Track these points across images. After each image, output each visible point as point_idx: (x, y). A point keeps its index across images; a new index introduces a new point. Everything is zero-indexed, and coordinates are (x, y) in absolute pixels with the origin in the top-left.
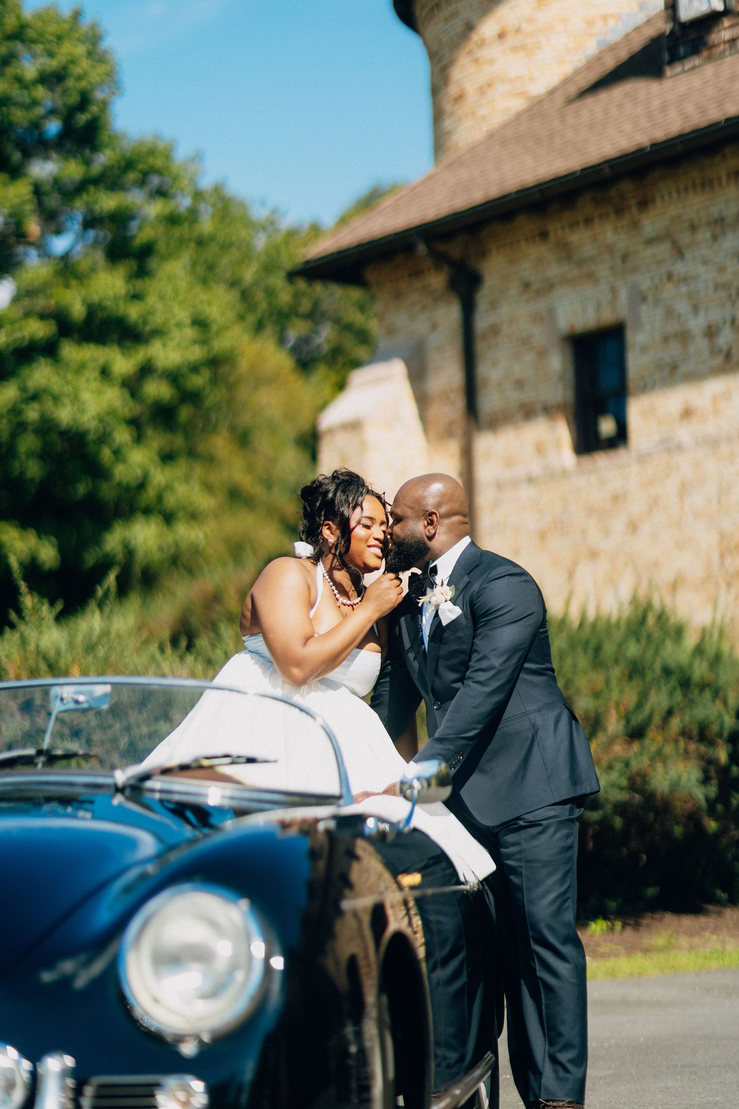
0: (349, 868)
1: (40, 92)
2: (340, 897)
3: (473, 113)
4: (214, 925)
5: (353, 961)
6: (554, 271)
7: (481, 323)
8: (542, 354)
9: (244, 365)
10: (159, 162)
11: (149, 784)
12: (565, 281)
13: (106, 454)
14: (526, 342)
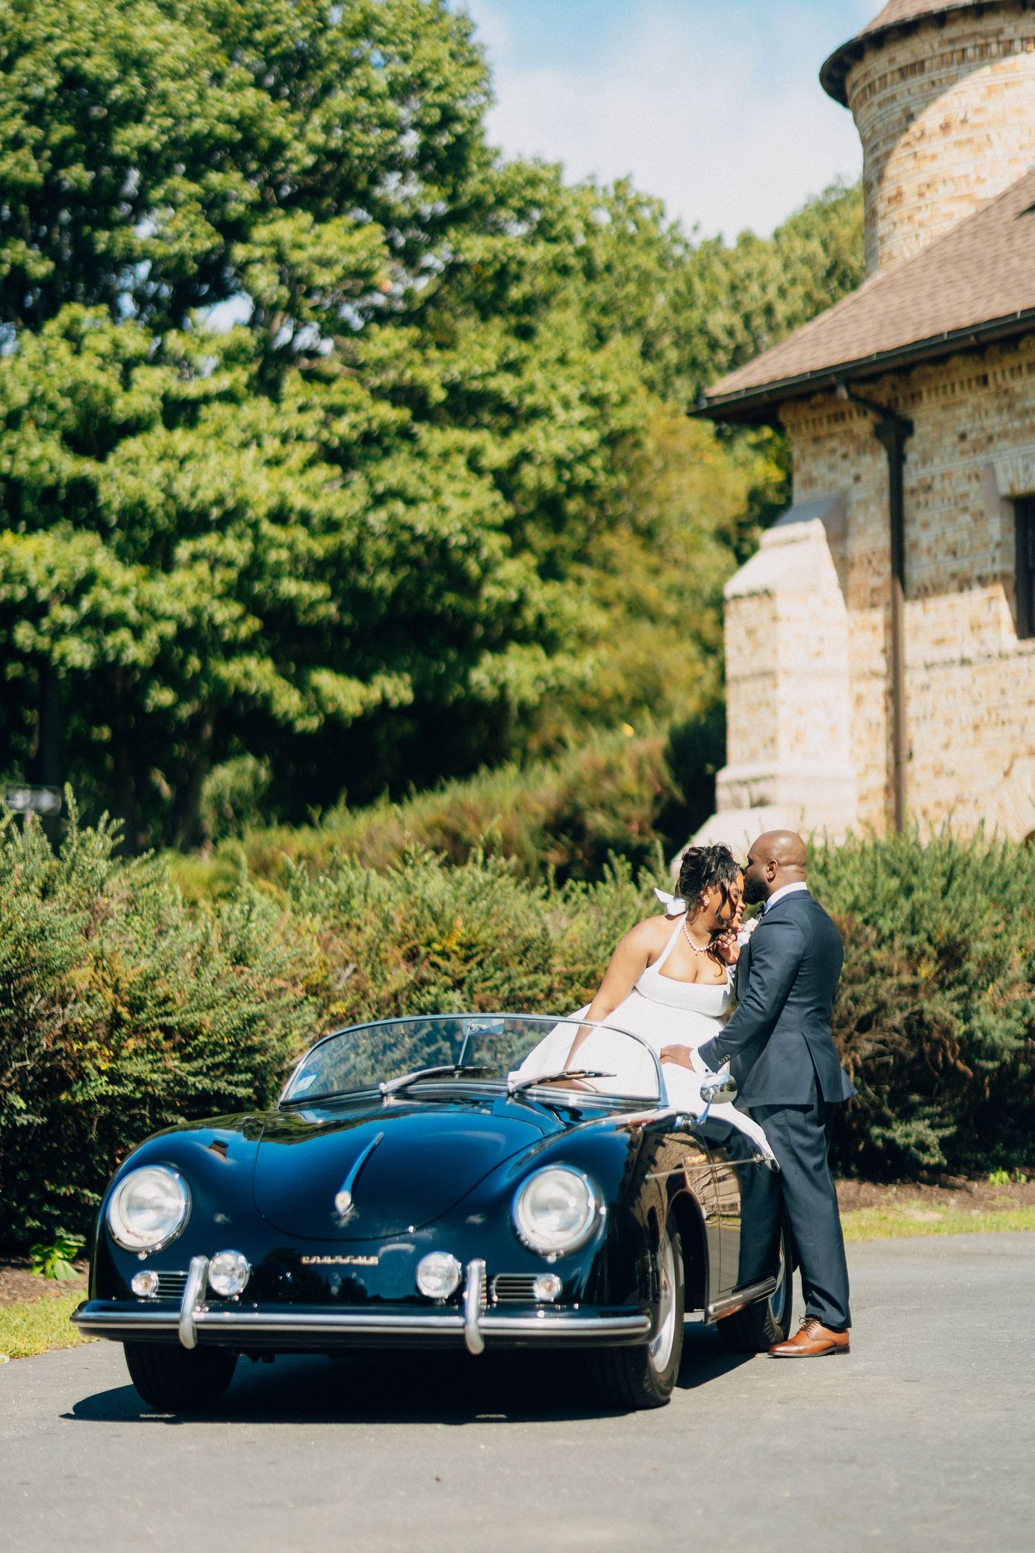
0: (656, 1150)
1: (391, 107)
2: (647, 1170)
3: (910, 218)
4: (566, 1188)
5: (652, 1211)
6: (994, 423)
7: (911, 480)
8: (979, 516)
9: (650, 444)
10: (542, 193)
11: (529, 1091)
12: (1005, 434)
13: (473, 568)
14: (960, 503)
